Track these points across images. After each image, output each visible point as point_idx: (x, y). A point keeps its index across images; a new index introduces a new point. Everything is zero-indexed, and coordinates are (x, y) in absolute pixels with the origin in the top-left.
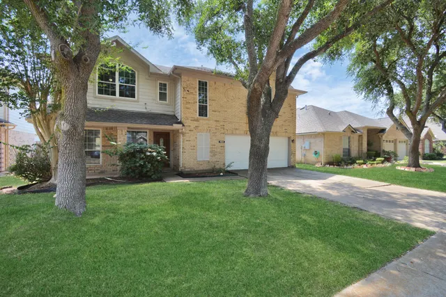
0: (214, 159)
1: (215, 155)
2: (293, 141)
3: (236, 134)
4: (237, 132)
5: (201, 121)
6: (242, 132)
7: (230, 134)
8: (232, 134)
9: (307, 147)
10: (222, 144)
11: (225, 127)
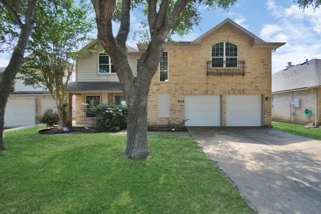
0: (174, 116)
1: (174, 113)
2: (267, 99)
3: (195, 94)
4: (197, 92)
5: (162, 85)
6: (202, 92)
7: (189, 95)
8: (192, 94)
9: (297, 105)
10: (182, 104)
11: (184, 89)
